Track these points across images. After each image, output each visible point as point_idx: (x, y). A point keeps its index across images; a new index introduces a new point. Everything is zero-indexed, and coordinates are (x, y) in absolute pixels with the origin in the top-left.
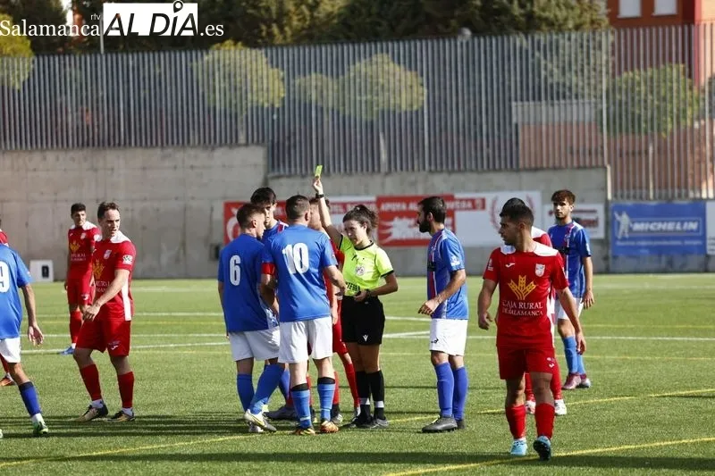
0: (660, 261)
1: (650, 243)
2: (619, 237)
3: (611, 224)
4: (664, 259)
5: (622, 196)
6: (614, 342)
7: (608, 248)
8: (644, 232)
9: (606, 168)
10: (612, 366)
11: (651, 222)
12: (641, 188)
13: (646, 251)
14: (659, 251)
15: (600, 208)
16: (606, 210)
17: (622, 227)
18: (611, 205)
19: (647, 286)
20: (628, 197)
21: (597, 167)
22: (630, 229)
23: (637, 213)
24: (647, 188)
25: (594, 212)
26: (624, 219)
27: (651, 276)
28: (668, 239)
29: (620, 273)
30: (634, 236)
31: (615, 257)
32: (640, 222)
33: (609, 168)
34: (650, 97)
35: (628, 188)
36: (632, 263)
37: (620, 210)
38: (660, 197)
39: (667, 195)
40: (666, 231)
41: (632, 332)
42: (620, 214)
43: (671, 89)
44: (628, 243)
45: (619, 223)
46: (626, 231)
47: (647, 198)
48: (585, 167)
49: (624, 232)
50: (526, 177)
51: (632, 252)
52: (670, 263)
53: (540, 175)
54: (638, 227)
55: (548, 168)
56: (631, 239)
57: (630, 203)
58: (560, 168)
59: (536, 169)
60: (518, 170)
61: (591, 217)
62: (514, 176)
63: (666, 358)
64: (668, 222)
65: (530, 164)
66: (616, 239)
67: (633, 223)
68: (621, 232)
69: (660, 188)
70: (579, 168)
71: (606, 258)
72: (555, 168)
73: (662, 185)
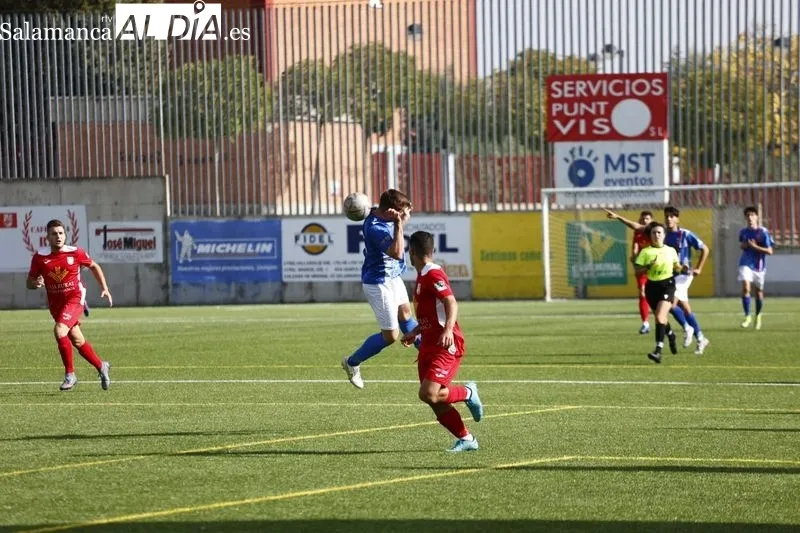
0: (229, 291)
1: (218, 268)
2: (181, 261)
3: (170, 245)
4: (233, 286)
5: (183, 212)
6: (172, 387)
7: (168, 275)
8: (210, 254)
9: (164, 178)
10: (167, 415)
11: (218, 243)
12: (205, 202)
13: (213, 278)
14: (227, 278)
15: (158, 226)
16: (165, 229)
17: (184, 250)
18: (171, 222)
19: (213, 319)
20: (191, 213)
21: (153, 176)
22: (194, 252)
23: (201, 233)
24: (213, 202)
25: (151, 230)
26: (187, 240)
27: (218, 307)
28: (238, 263)
29: (182, 305)
30: (199, 260)
31: (176, 285)
32: (205, 243)
33: (167, 177)
34: (214, 94)
35: (191, 203)
36: (194, 293)
37: (182, 228)
38: (228, 214)
39: (236, 212)
40: (236, 254)
41: (194, 373)
42: (182, 234)
43: (240, 84)
44: (190, 269)
45: (180, 244)
46: (189, 253)
47: (214, 214)
48: (139, 177)
49: (186, 256)
50: (67, 188)
51: (196, 279)
52: (241, 292)
53: (85, 185)
54: (202, 249)
55: (94, 178)
56: (194, 263)
57: (193, 220)
58: (109, 177)
59: (79, 179)
60: (57, 180)
61: (148, 237)
62: (52, 187)
63: (231, 404)
64: (238, 243)
65: (71, 173)
66: (177, 264)
67: (198, 244)
68: (182, 255)
69: (228, 202)
70: (131, 177)
71: (165, 287)
72: (102, 178)
73: (230, 198)
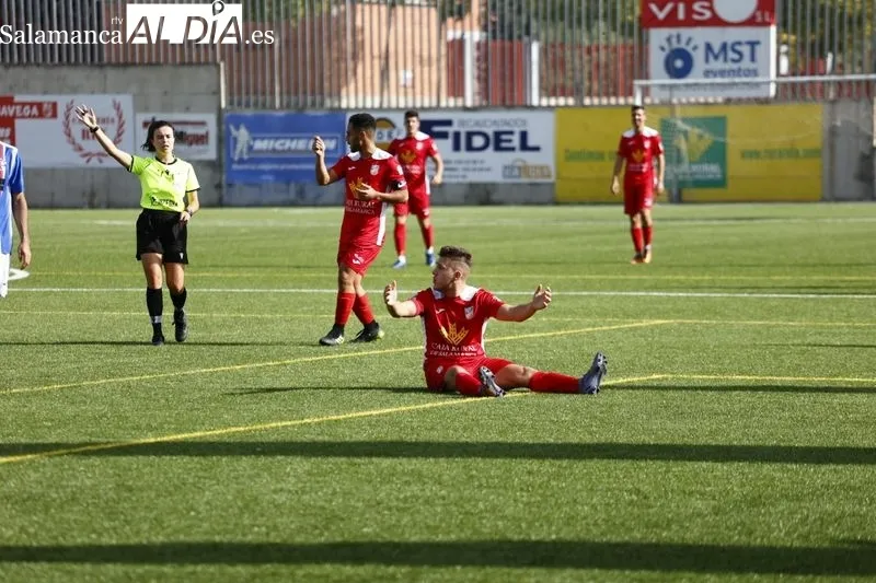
0: (288, 191)
1: (275, 167)
2: (236, 158)
3: (225, 141)
4: (293, 187)
5: (239, 104)
6: (226, 296)
7: (221, 172)
8: (267, 151)
9: (218, 66)
10: (221, 326)
11: (277, 139)
12: (264, 93)
13: (270, 178)
14: (286, 177)
15: (211, 119)
16: (219, 122)
17: (239, 146)
18: (226, 115)
19: (271, 223)
20: (248, 105)
21: (207, 63)
22: (250, 148)
23: (259, 127)
24: (272, 93)
25: (203, 124)
26: (243, 135)
27: (276, 210)
28: (298, 161)
29: (236, 206)
30: (256, 158)
31: (230, 185)
32: (263, 139)
33: (222, 65)
35: (247, 93)
36: (250, 194)
37: (238, 121)
38: (288, 106)
39: (297, 104)
40: (296, 151)
41: (249, 282)
42: (237, 128)
44: (246, 167)
45: (235, 139)
46: (245, 150)
47: (273, 107)
48: (190, 64)
49: (241, 152)
50: (111, 73)
51: (252, 178)
52: (301, 193)
53: (132, 71)
54: (260, 145)
55: (142, 64)
56: (251, 161)
57: (249, 112)
58: (158, 64)
59: (126, 65)
60: (101, 66)
61: (200, 131)
62: (96, 72)
63: (289, 315)
64: (298, 138)
65: (118, 58)
66: (232, 161)
67: (254, 139)
68: (238, 152)
69: (288, 93)
70: (183, 64)
71: (219, 186)
72: (150, 64)
73: (291, 88)
